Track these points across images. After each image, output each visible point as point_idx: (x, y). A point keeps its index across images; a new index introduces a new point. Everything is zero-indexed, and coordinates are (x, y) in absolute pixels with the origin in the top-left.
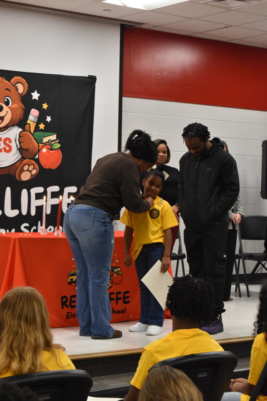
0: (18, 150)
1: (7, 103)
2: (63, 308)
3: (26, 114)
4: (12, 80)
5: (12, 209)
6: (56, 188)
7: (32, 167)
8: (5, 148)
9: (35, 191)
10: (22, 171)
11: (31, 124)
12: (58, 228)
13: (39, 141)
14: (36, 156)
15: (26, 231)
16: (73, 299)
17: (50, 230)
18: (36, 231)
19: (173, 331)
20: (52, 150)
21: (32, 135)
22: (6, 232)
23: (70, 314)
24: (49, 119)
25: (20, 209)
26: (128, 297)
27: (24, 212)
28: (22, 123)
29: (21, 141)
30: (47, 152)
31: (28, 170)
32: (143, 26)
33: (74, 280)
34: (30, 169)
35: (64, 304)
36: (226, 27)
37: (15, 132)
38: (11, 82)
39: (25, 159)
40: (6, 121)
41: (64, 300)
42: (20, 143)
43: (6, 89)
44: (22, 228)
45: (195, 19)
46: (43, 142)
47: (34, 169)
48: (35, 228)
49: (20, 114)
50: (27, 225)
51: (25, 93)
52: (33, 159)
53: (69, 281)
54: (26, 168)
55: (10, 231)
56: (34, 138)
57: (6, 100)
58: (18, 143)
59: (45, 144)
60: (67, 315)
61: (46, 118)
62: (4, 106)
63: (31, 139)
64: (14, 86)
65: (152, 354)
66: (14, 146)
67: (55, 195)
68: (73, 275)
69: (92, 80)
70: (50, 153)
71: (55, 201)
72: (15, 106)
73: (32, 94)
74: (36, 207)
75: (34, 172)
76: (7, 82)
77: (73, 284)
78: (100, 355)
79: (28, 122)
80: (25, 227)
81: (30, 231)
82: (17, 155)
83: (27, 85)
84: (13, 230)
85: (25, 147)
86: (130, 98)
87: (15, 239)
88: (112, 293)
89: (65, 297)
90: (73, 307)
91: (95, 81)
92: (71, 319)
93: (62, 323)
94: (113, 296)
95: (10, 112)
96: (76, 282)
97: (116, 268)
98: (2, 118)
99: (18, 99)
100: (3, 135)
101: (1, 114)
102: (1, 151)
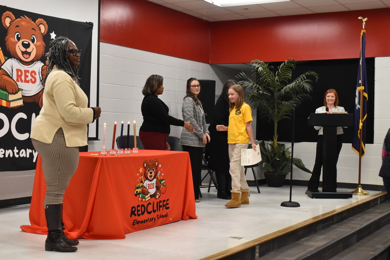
0: (41, 81)
1: (33, 41)
2: (131, 216)
4: (37, 21)
8: (31, 79)
16: (138, 209)
28: (43, 58)
29: (43, 74)
33: (139, 192)
35: (133, 213)
37: (39, 66)
38: (36, 23)
40: (32, 56)
41: (134, 209)
42: (42, 76)
43: (33, 29)
49: (42, 50)
51: (46, 33)
53: (135, 193)
57: (32, 38)
60: (134, 223)
62: (31, 43)
64: (38, 26)
66: (38, 78)
72: (39, 43)
73: (51, 34)
76: (33, 22)
77: (138, 196)
82: (40, 86)
83: (47, 27)
88: (160, 202)
89: (134, 207)
90: (139, 215)
91: (92, 27)
92: (136, 226)
93: (130, 229)
94: (161, 204)
95: (35, 49)
96: (139, 194)
97: (162, 180)
98: (29, 54)
99: (41, 37)
100: (30, 68)
101: (29, 50)
102: (28, 82)
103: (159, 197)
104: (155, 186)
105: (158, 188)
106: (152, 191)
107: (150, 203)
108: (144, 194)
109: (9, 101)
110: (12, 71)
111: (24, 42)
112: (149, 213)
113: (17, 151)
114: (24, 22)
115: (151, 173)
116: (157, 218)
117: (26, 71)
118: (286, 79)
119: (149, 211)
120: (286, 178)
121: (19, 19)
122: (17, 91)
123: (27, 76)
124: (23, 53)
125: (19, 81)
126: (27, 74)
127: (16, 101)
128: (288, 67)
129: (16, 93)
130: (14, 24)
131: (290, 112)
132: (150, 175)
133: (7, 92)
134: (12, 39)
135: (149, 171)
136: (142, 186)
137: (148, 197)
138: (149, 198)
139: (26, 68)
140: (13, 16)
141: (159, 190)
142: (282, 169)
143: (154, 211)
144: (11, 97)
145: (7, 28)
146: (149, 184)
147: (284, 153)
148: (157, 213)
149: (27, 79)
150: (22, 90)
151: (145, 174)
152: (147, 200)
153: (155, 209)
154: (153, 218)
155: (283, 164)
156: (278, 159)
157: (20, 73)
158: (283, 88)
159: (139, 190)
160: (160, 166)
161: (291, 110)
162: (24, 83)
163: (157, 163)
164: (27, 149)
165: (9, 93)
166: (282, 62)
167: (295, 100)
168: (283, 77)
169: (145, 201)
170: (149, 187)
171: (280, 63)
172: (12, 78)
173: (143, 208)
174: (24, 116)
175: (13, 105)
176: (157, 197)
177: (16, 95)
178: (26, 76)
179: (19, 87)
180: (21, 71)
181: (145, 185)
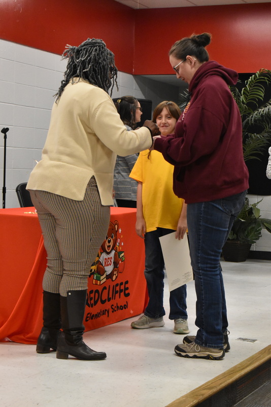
16: (91, 296)
23: (89, 315)
26: (127, 288)
33: (93, 271)
53: (90, 272)
77: (92, 276)
88: (117, 285)
90: (92, 305)
94: (118, 288)
96: (94, 273)
97: (122, 252)
103: (116, 277)
104: (112, 261)
105: (116, 264)
106: (109, 269)
107: (105, 288)
108: (99, 274)
112: (103, 302)
115: (109, 242)
116: (111, 310)
118: (256, 101)
119: (103, 299)
120: (251, 249)
128: (259, 83)
131: (260, 150)
132: (108, 244)
135: (107, 238)
136: (98, 261)
137: (103, 278)
138: (105, 280)
141: (117, 267)
142: (247, 236)
143: (109, 300)
146: (106, 259)
147: (251, 211)
148: (112, 302)
152: (102, 282)
153: (111, 296)
154: (106, 310)
155: (250, 228)
156: (242, 220)
158: (250, 114)
159: (93, 268)
160: (120, 230)
161: (261, 147)
163: (116, 226)
166: (251, 75)
167: (268, 132)
168: (250, 97)
169: (100, 285)
170: (105, 263)
171: (247, 76)
173: (97, 294)
176: (114, 278)
181: (101, 260)
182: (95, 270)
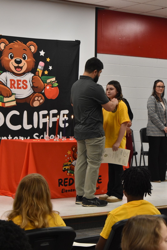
0: (31, 87)
1: (24, 58)
2: (59, 186)
3: (37, 65)
4: (28, 44)
5: (28, 124)
6: (55, 111)
7: (40, 98)
8: (23, 86)
9: (42, 113)
10: (34, 100)
11: (40, 71)
12: (57, 136)
13: (45, 82)
14: (42, 91)
15: (37, 138)
16: (66, 181)
17: (52, 137)
18: (43, 138)
19: (128, 202)
20: (52, 87)
21: (40, 78)
22: (24, 138)
23: (64, 190)
24: (50, 68)
25: (33, 125)
26: (101, 179)
27: (36, 126)
28: (34, 70)
29: (33, 82)
30: (49, 88)
31: (38, 100)
32: (110, 9)
33: (67, 169)
34: (39, 99)
35: (60, 184)
36: (163, 8)
37: (29, 76)
38: (27, 45)
39: (36, 93)
40: (24, 69)
41: (60, 181)
42: (32, 83)
43: (24, 49)
44: (34, 136)
45: (143, 3)
46: (47, 82)
47: (41, 99)
48: (42, 136)
49: (32, 65)
50: (37, 134)
51: (35, 52)
52: (41, 93)
53: (63, 169)
54: (36, 98)
55: (27, 138)
56: (41, 80)
57: (24, 56)
58: (31, 83)
59: (48, 84)
60: (62, 191)
61: (49, 67)
62: (22, 60)
63: (40, 80)
64: (29, 47)
65: (114, 216)
66: (29, 85)
67: (54, 115)
68: (66, 166)
69: (78, 43)
70: (51, 89)
71: (55, 119)
72: (29, 60)
73: (40, 52)
74: (43, 123)
75: (42, 101)
76: (24, 45)
78: (83, 216)
79: (38, 70)
80: (36, 136)
81: (39, 139)
82: (31, 90)
83: (37, 47)
84: (29, 138)
85: (35, 85)
86: (102, 54)
87: (29, 143)
89: (61, 179)
90: (66, 186)
91: (80, 43)
92: (65, 193)
93: (59, 195)
95: (26, 64)
96: (67, 170)
98: (21, 68)
99: (31, 55)
100: (22, 78)
101: (20, 65)
102: (20, 88)
108: (72, 170)
109: (4, 102)
110: (7, 81)
111: (17, 60)
113: (11, 138)
114: (16, 45)
117: (18, 81)
121: (12, 44)
122: (11, 94)
123: (20, 84)
124: (16, 68)
125: (12, 88)
126: (19, 82)
127: (10, 102)
129: (10, 96)
130: (7, 48)
133: (3, 96)
134: (6, 58)
136: (71, 164)
139: (19, 78)
140: (7, 42)
144: (6, 100)
145: (2, 51)
149: (20, 86)
150: (15, 94)
151: (73, 155)
157: (13, 82)
159: (67, 167)
162: (16, 89)
164: (20, 137)
165: (4, 97)
169: (74, 176)
172: (6, 86)
174: (18, 113)
175: (7, 105)
177: (10, 98)
178: (18, 84)
179: (13, 92)
180: (14, 81)
181: (73, 163)
182: (68, 168)
